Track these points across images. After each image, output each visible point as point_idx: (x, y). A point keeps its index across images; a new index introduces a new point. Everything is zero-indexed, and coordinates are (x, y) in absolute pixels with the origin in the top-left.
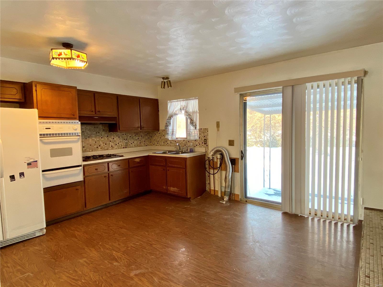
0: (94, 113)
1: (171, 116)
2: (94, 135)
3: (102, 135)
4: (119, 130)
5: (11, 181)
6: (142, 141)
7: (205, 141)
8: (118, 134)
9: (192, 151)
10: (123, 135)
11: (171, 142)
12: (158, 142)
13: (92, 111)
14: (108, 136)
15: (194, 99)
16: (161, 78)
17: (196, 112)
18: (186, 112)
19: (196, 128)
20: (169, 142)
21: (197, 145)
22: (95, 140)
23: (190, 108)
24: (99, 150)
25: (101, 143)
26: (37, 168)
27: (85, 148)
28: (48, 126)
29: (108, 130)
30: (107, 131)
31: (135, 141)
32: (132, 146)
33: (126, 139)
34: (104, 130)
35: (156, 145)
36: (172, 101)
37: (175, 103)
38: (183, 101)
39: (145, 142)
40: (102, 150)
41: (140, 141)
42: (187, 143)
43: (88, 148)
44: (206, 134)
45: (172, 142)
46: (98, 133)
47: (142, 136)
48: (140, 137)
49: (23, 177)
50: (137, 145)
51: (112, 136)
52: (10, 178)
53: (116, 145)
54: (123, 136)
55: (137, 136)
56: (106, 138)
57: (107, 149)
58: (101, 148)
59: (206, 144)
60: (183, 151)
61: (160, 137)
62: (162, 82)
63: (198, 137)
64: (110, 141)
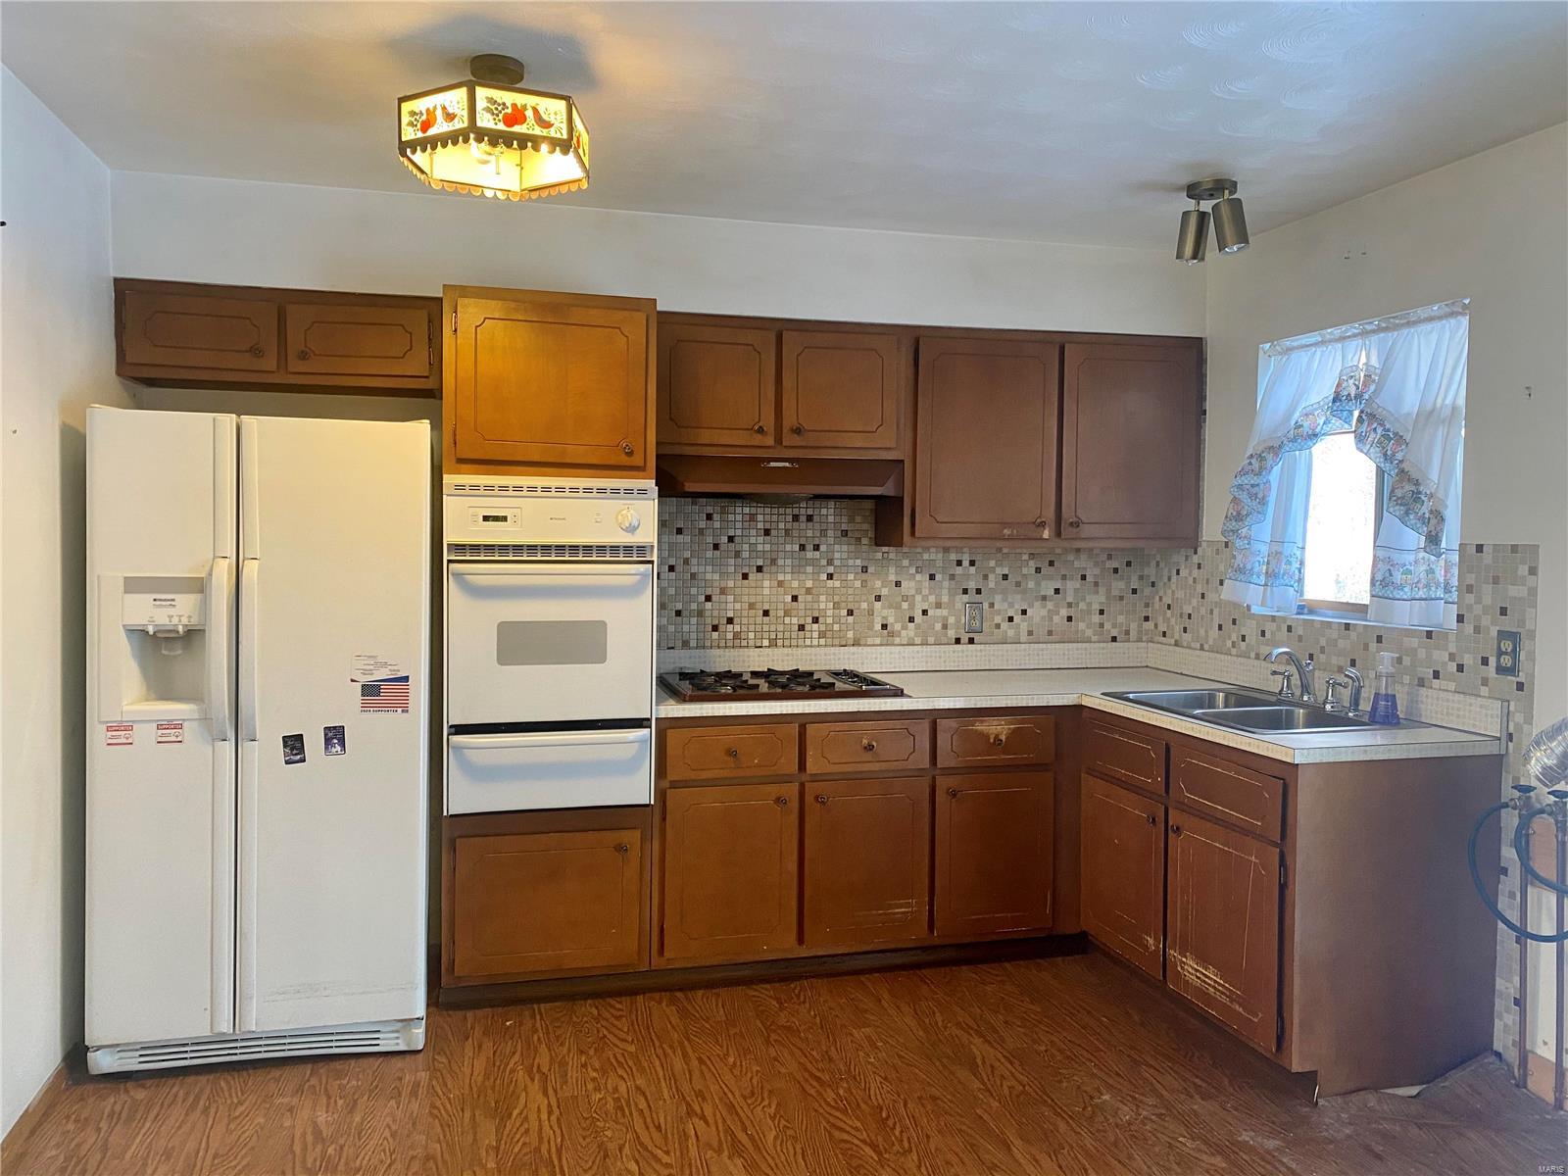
0: (770, 441)
1: (1271, 448)
2: (789, 562)
3: (830, 562)
4: (913, 533)
5: (287, 763)
6: (1082, 606)
7: (1507, 646)
8: (926, 556)
9: (1385, 716)
10: (959, 563)
11: (1263, 633)
12: (1187, 623)
13: (761, 430)
14: (865, 569)
15: (1440, 318)
16: (1179, 189)
17: (1447, 412)
18: (1369, 417)
19: (1433, 540)
20: (1250, 630)
21: (1436, 675)
22: (795, 584)
23: (1411, 383)
24: (808, 642)
25: (824, 603)
26: (407, 711)
27: (737, 628)
28: (495, 505)
29: (871, 534)
30: (865, 541)
31: (1037, 604)
32: (1011, 633)
33: (979, 591)
34: (845, 533)
35: (1176, 644)
36: (1288, 343)
37: (1305, 360)
38: (1364, 334)
39: (1102, 612)
40: (829, 641)
41: (1070, 605)
42: (1366, 647)
43: (752, 628)
44: (1514, 591)
45: (1269, 628)
46: (809, 547)
47: (1084, 577)
48: (1072, 585)
49: (338, 748)
50: (1050, 633)
51: (892, 570)
52: (285, 747)
53: (912, 619)
54: (959, 570)
55: (1050, 578)
56: (855, 579)
57: (856, 643)
58: (822, 635)
59: (1512, 671)
60: (1328, 707)
61: (1199, 589)
62: (1186, 214)
63: (1454, 610)
64: (878, 598)
